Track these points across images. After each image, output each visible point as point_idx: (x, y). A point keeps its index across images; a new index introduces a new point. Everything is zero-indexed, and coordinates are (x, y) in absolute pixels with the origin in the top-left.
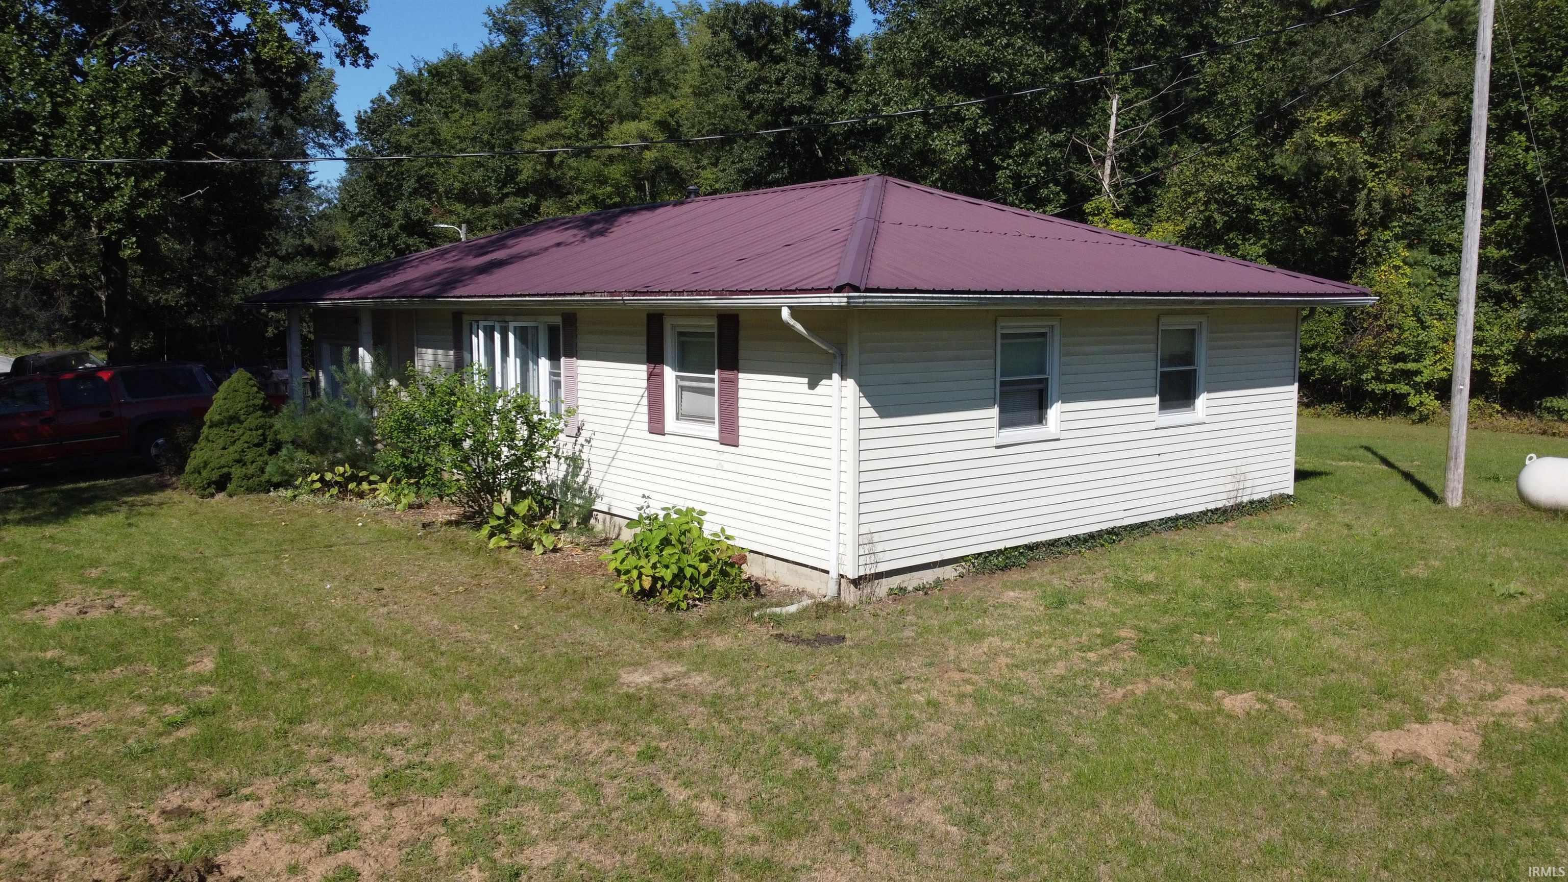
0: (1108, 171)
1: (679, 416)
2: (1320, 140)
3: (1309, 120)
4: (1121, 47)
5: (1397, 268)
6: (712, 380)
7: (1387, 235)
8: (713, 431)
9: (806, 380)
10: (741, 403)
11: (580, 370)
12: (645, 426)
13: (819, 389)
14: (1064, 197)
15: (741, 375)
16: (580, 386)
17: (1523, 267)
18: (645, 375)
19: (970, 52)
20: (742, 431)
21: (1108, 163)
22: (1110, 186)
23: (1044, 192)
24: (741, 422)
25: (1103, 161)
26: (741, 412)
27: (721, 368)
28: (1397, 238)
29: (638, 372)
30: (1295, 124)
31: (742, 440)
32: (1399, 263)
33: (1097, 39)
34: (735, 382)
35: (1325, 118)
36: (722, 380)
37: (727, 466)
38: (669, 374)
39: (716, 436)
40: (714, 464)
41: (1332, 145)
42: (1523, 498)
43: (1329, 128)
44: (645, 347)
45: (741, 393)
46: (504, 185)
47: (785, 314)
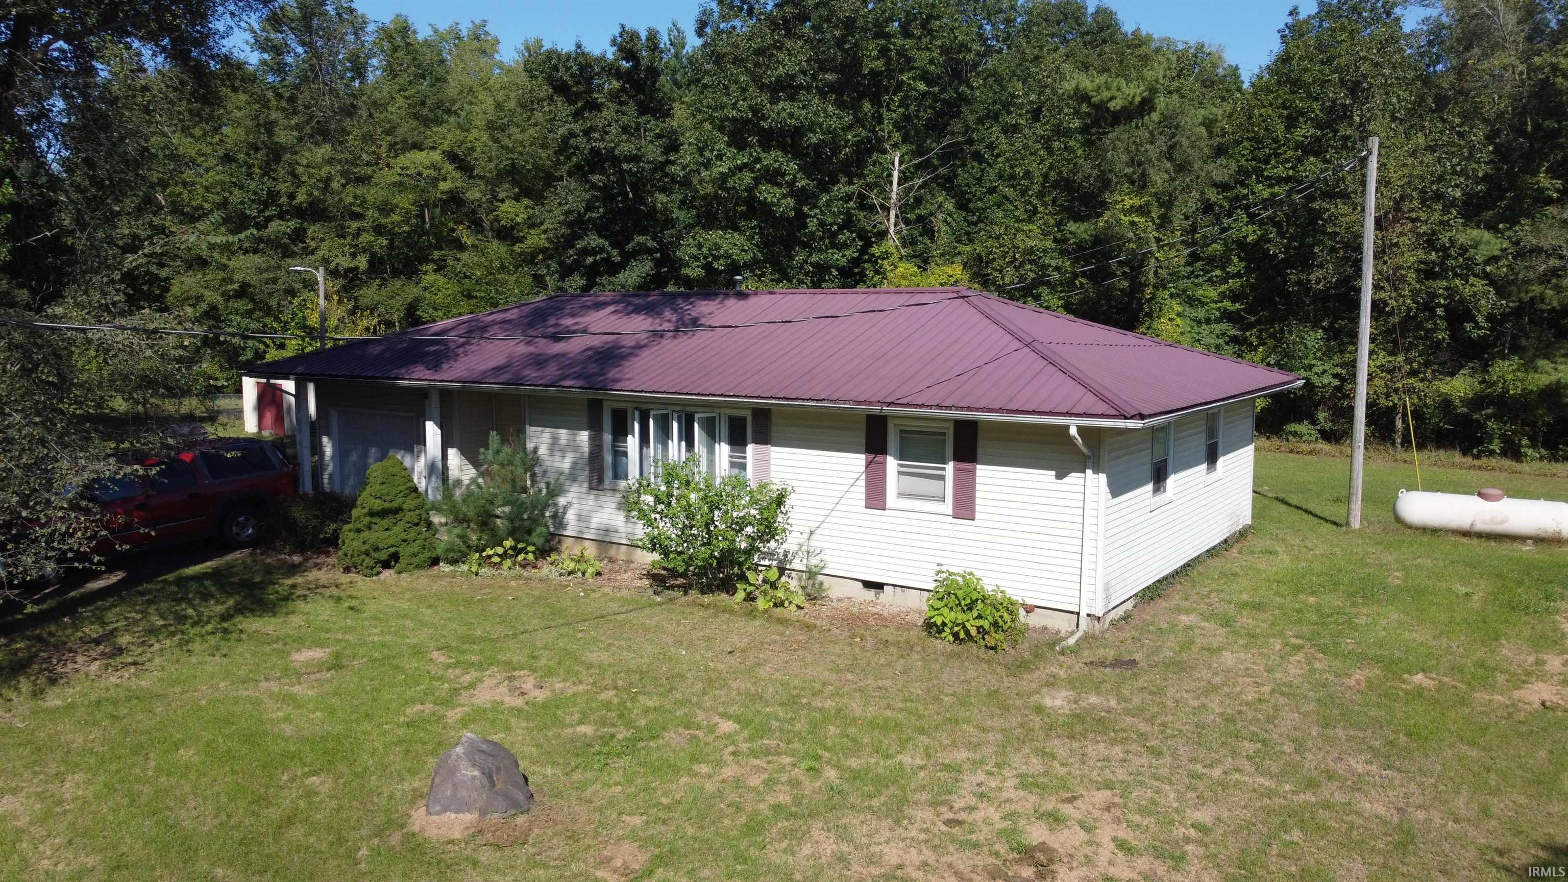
0: (893, 220)
1: (901, 495)
2: (1125, 219)
3: (1116, 202)
4: (893, 108)
5: (1170, 320)
6: (944, 469)
7: (1166, 294)
8: (947, 507)
9: (1054, 473)
10: (978, 487)
11: (773, 455)
12: (863, 503)
13: (1067, 480)
14: (860, 243)
15: (978, 466)
16: (773, 468)
17: (1253, 319)
18: (863, 463)
19: (791, 115)
20: (978, 508)
21: (893, 213)
22: (896, 233)
23: (842, 238)
24: (978, 501)
25: (887, 209)
26: (978, 494)
27: (957, 458)
28: (1172, 296)
29: (857, 461)
30: (1104, 205)
31: (977, 515)
32: (1173, 316)
33: (876, 102)
34: (973, 472)
35: (1128, 203)
36: (956, 470)
37: (959, 535)
38: (892, 464)
39: (950, 512)
40: (946, 533)
41: (1133, 223)
42: (1398, 519)
43: (1132, 210)
44: (864, 441)
45: (978, 480)
46: (266, 208)
47: (1073, 431)
